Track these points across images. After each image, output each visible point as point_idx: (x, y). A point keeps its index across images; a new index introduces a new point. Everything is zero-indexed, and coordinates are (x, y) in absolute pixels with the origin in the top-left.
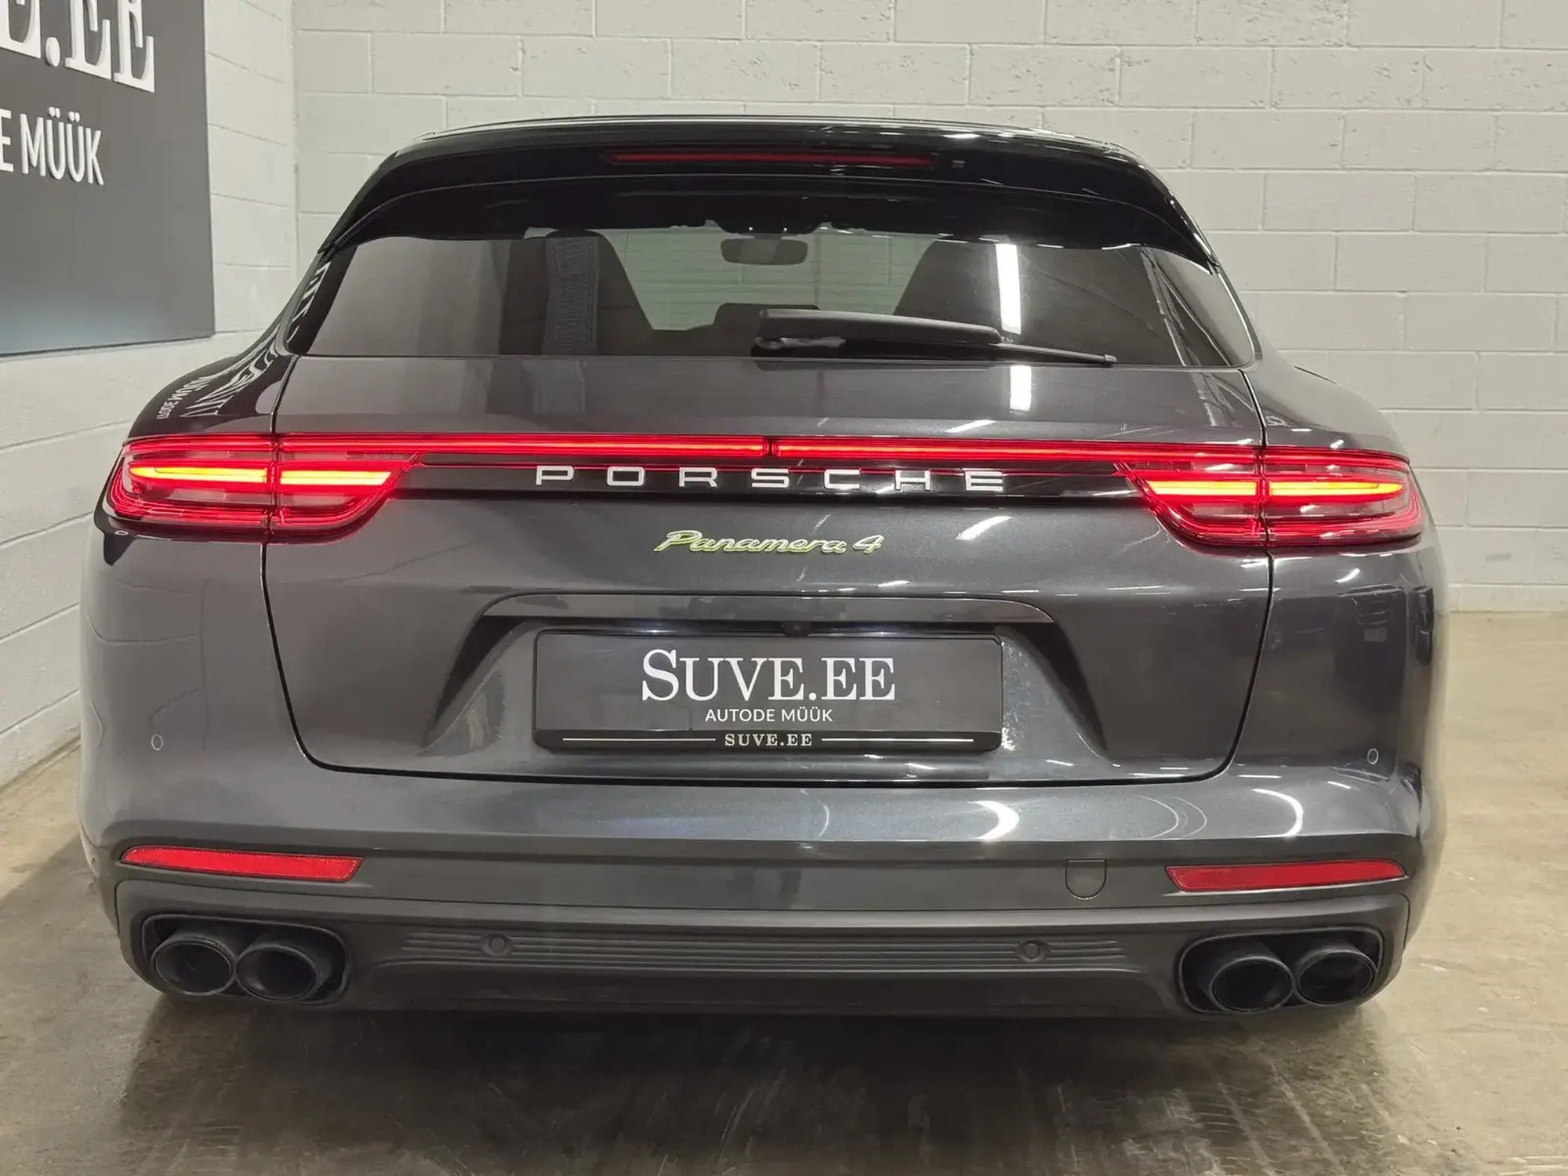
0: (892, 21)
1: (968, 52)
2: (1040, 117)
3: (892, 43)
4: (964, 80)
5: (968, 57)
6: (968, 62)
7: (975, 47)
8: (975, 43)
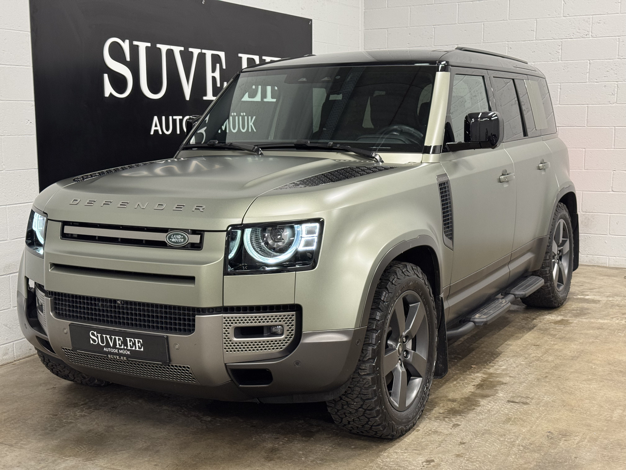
0: (560, 54)
1: (588, 63)
2: (616, 86)
3: (559, 62)
4: (587, 73)
5: (589, 65)
6: (588, 67)
7: (591, 61)
8: (592, 60)
